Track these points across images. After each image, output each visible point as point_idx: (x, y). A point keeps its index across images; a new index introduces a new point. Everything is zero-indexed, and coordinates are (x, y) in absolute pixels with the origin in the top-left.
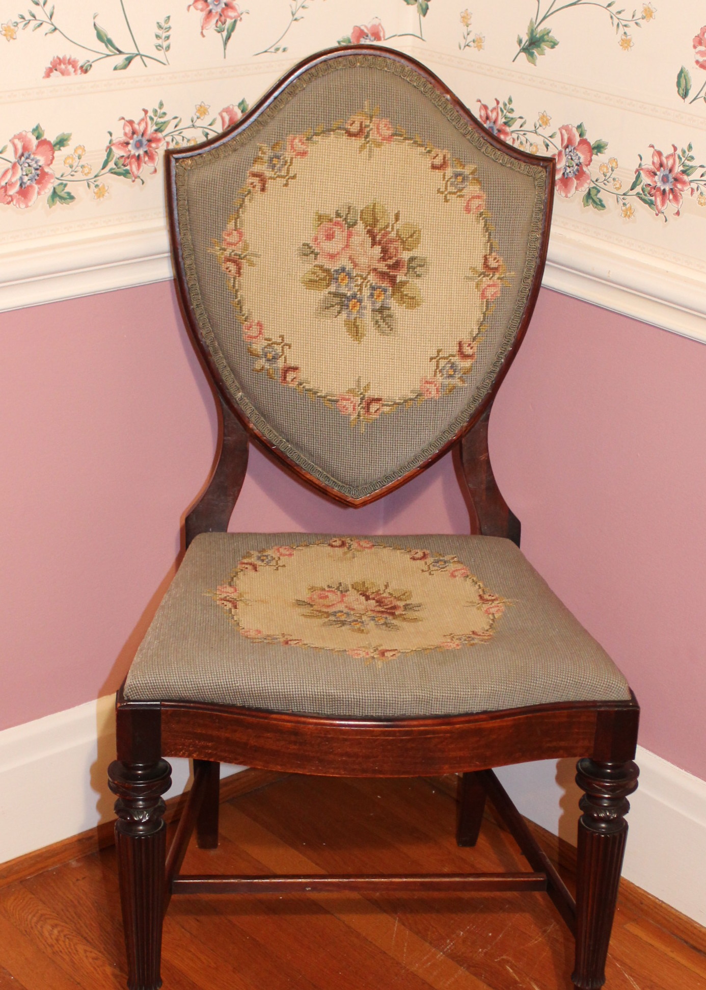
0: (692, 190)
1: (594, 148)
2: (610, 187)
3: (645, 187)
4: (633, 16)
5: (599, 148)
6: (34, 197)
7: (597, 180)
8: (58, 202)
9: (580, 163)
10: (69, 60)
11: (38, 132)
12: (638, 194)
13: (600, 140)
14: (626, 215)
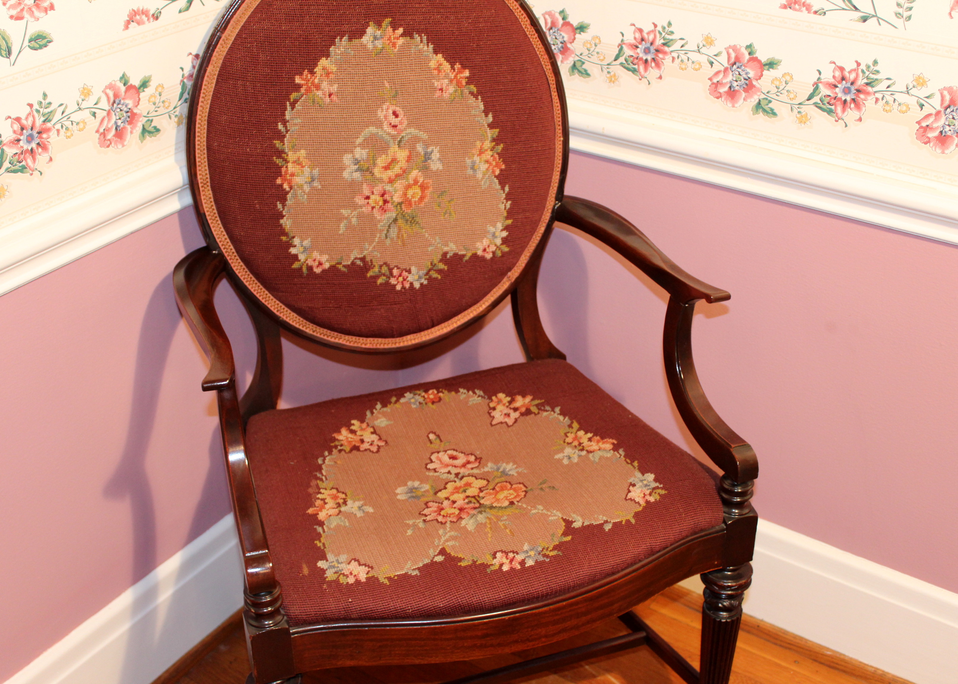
0: (673, 58)
1: (577, 29)
2: (594, 59)
3: (627, 58)
5: (582, 28)
6: (128, 137)
7: (581, 55)
8: (147, 137)
9: (564, 41)
10: (142, 10)
11: (124, 79)
12: (621, 64)
13: (582, 22)
14: (611, 81)
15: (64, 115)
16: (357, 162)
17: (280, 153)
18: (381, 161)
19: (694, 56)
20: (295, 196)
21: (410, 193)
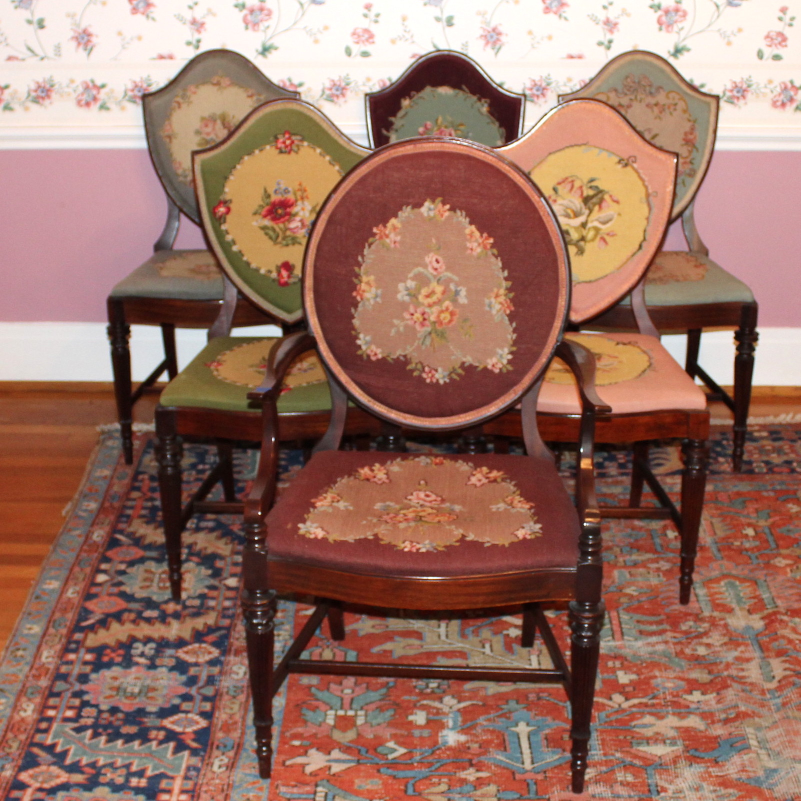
16: (407, 289)
17: (357, 276)
18: (424, 291)
20: (364, 305)
21: (442, 316)
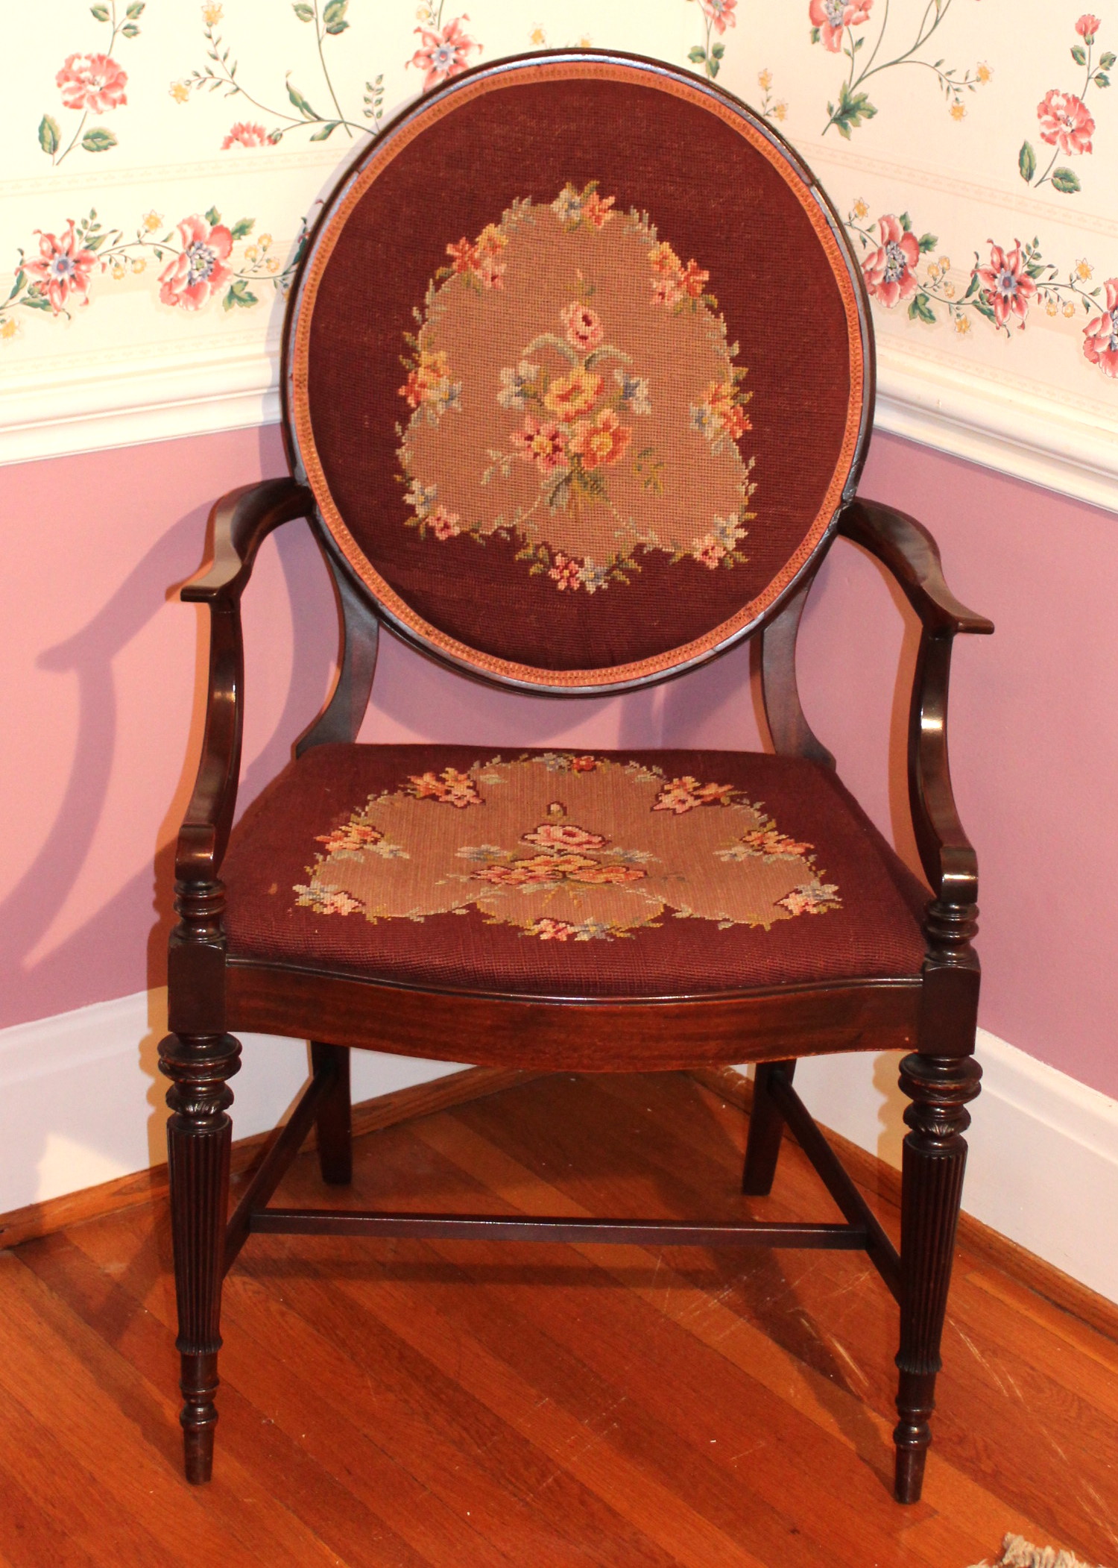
0: (1040, 296)
1: (921, 244)
2: (941, 293)
3: (983, 293)
4: (966, 78)
5: (927, 244)
6: (206, 298)
7: (925, 286)
8: (236, 305)
9: (905, 264)
10: (254, 127)
11: (212, 216)
12: (975, 303)
13: (927, 235)
14: (960, 330)
15: (116, 246)
16: (520, 381)
17: (410, 351)
18: (557, 386)
19: (1065, 294)
20: (423, 417)
21: (596, 441)
